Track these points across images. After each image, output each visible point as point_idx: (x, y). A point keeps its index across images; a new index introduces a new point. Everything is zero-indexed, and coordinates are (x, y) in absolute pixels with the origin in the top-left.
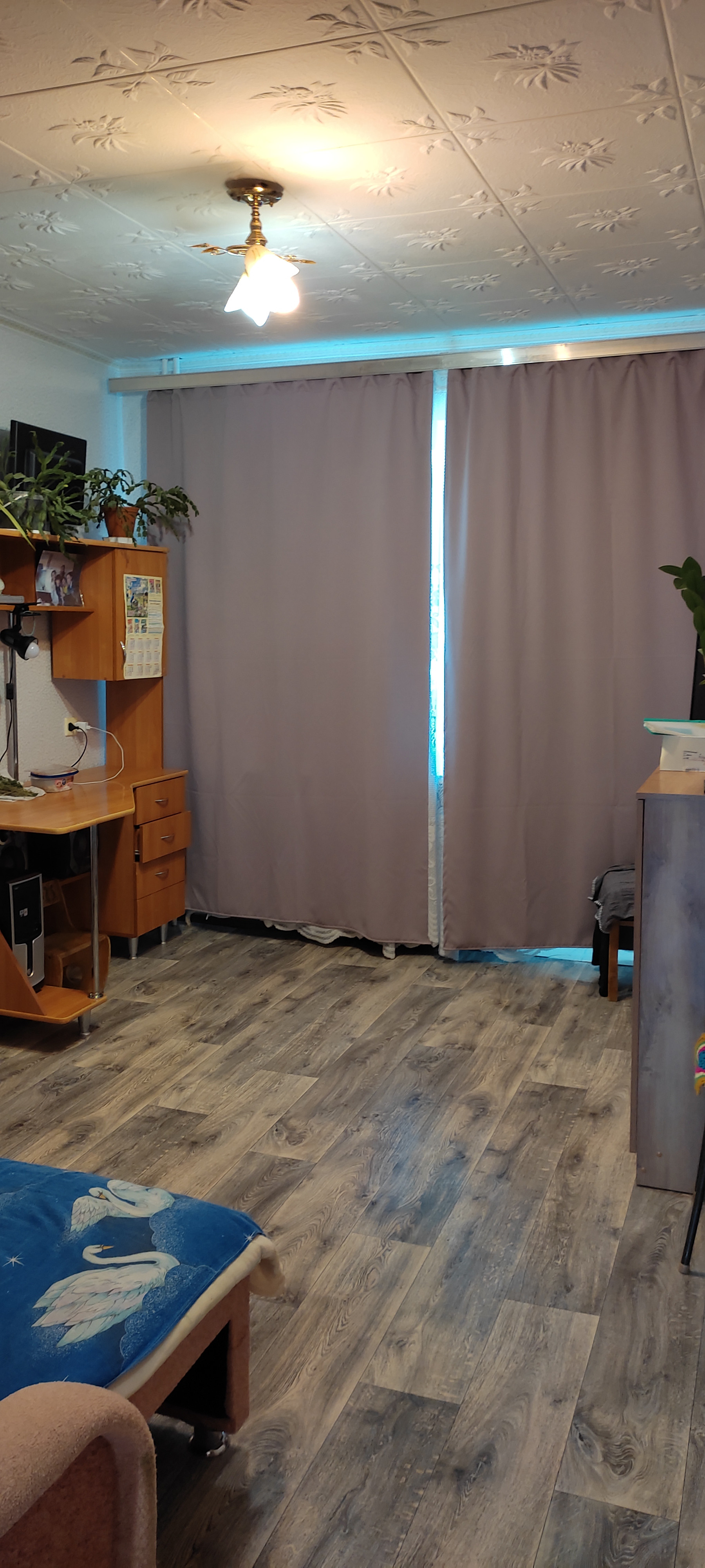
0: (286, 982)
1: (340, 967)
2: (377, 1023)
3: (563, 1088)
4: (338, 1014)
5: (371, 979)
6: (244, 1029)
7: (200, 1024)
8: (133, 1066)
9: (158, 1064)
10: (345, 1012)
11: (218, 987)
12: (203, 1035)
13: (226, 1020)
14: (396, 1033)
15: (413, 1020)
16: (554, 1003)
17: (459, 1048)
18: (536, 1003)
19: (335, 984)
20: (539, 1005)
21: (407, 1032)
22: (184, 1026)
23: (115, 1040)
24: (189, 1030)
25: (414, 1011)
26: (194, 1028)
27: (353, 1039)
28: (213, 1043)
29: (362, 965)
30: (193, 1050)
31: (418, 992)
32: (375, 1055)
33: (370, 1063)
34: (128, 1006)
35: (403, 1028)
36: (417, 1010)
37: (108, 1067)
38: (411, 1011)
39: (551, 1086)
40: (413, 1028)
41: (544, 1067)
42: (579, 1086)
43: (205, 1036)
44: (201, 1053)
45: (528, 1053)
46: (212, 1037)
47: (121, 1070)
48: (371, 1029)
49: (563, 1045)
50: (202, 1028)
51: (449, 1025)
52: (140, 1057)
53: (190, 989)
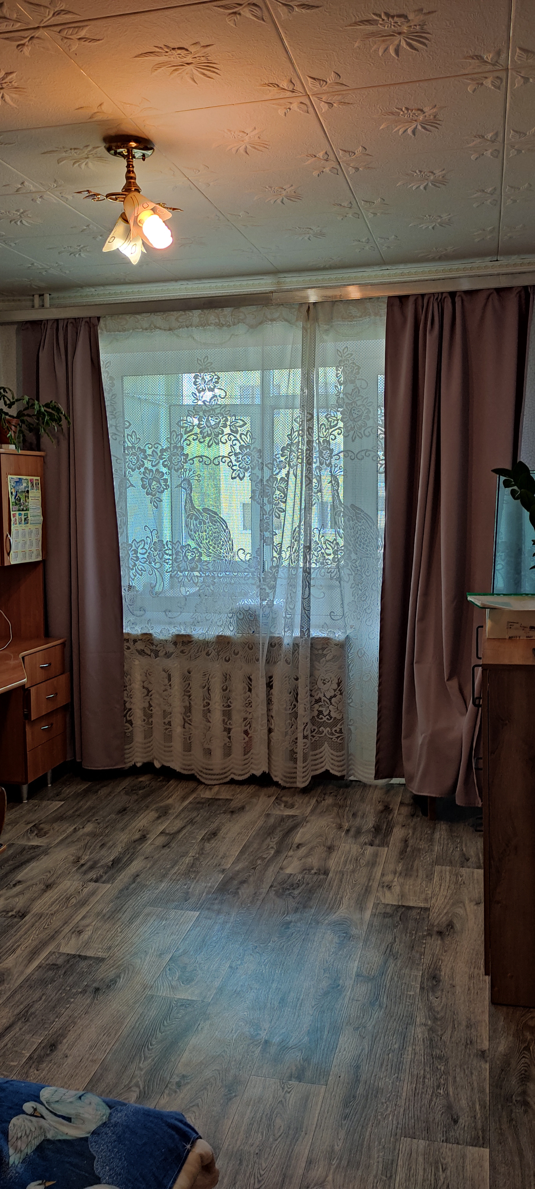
0: (159, 818)
1: (203, 800)
2: (242, 852)
3: (409, 908)
4: (207, 846)
5: (230, 810)
6: (128, 865)
7: (89, 864)
8: (33, 912)
9: (54, 908)
10: (213, 843)
11: (101, 825)
12: (93, 875)
13: (112, 858)
14: (259, 862)
15: (272, 848)
16: (385, 824)
17: (316, 873)
18: (371, 825)
19: (201, 817)
20: (374, 827)
21: (268, 861)
22: (75, 867)
23: (15, 885)
24: (80, 871)
25: (271, 839)
26: (84, 868)
27: (224, 870)
28: (103, 883)
29: (221, 797)
30: (86, 890)
31: (272, 820)
32: (245, 885)
33: (242, 893)
34: (23, 849)
35: (265, 856)
36: (274, 838)
37: (10, 914)
38: (269, 839)
39: (399, 906)
40: (273, 857)
41: (389, 887)
42: (422, 905)
43: (95, 876)
44: (93, 893)
45: (374, 874)
46: (101, 876)
47: (23, 916)
48: (238, 860)
49: (400, 865)
50: (92, 868)
51: (303, 851)
52: (39, 901)
53: (77, 828)
